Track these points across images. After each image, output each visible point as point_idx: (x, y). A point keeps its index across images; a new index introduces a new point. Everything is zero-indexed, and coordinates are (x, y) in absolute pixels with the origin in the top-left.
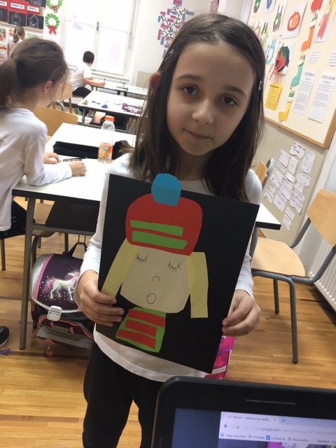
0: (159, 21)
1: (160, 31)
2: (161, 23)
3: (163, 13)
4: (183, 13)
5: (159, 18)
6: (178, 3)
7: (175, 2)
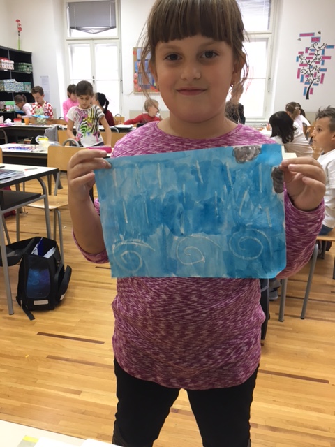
0: (297, 61)
1: (299, 70)
2: (299, 62)
3: (301, 53)
4: (322, 48)
5: (298, 58)
6: (316, 40)
7: (313, 40)
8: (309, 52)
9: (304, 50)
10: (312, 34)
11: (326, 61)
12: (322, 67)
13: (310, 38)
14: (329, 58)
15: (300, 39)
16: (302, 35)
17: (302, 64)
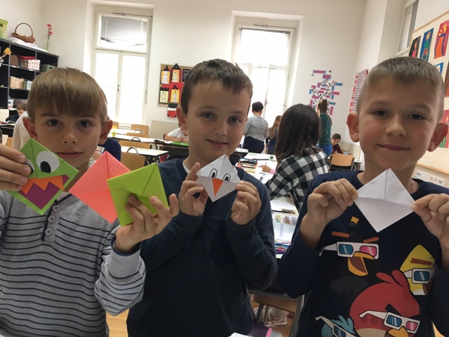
0: (310, 93)
1: (312, 101)
2: (312, 95)
3: (314, 87)
4: (332, 85)
5: (310, 90)
6: (327, 77)
7: (324, 77)
8: (321, 86)
9: (316, 85)
10: (324, 72)
11: (335, 96)
12: (332, 101)
13: (322, 75)
14: (338, 93)
15: (313, 75)
16: (315, 72)
17: (314, 97)
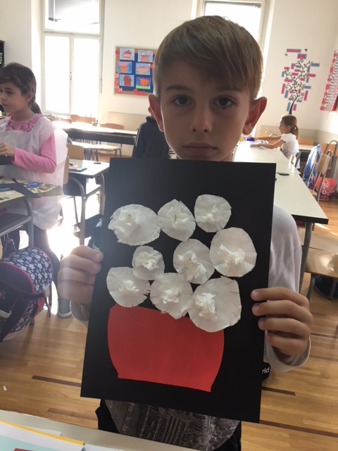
0: (283, 76)
1: (284, 85)
2: (285, 78)
3: (287, 68)
4: (308, 65)
5: (283, 73)
6: (302, 57)
7: (299, 56)
9: (290, 66)
10: (299, 51)
11: (311, 78)
12: (307, 84)
13: (296, 54)
14: (314, 76)
16: (288, 50)
17: (287, 80)
